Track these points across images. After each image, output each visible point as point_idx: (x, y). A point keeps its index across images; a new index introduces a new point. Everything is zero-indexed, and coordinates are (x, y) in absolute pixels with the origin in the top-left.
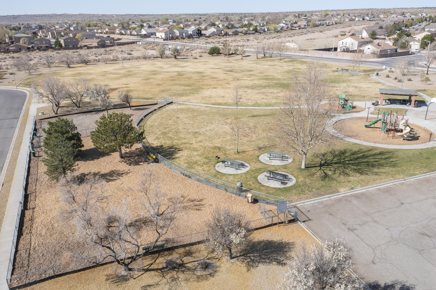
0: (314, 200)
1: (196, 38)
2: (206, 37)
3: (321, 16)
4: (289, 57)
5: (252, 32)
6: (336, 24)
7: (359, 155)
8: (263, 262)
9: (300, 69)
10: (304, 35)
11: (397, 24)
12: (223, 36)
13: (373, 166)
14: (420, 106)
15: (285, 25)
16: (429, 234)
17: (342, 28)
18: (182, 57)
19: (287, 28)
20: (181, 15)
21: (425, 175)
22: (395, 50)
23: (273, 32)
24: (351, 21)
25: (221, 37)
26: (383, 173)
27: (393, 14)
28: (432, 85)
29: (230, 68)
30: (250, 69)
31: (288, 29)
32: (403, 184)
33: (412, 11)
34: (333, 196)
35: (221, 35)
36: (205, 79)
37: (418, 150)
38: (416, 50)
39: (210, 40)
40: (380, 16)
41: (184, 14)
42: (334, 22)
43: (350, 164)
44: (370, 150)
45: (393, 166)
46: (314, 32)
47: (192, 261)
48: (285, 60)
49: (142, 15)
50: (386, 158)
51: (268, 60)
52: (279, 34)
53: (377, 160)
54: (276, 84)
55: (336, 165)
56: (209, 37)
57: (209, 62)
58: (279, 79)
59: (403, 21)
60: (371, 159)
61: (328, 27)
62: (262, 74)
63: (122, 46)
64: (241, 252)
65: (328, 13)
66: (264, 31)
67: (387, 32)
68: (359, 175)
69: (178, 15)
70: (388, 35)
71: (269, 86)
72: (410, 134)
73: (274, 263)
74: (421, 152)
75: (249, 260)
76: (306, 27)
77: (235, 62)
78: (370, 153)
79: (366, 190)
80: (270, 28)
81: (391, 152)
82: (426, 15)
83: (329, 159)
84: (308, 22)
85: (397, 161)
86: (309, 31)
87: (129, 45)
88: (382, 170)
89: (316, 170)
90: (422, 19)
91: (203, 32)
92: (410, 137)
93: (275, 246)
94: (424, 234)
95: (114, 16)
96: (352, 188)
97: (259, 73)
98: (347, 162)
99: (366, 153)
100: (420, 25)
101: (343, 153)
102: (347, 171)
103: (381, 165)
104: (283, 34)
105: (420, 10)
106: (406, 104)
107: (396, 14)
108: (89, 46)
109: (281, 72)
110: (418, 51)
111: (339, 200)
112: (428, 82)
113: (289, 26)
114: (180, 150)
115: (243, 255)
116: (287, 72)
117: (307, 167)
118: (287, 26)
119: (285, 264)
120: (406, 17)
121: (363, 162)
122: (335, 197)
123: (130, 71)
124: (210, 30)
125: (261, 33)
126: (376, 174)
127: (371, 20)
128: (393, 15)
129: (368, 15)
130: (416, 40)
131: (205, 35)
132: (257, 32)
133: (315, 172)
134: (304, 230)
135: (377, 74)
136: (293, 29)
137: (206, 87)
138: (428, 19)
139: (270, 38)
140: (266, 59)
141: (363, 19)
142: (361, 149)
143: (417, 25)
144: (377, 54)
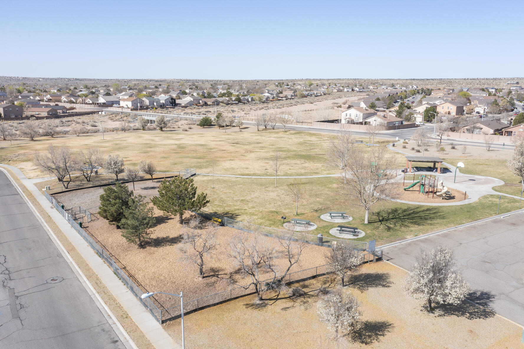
0: (388, 245)
1: (171, 108)
2: (183, 107)
3: (306, 85)
4: (293, 129)
5: (235, 102)
6: (325, 94)
7: (410, 212)
8: (370, 287)
9: (311, 141)
10: (294, 106)
11: (392, 96)
12: (202, 106)
13: (426, 219)
14: (446, 173)
15: (270, 95)
16: (489, 261)
17: (332, 99)
18: (168, 129)
19: (273, 98)
20: (131, 80)
21: (471, 224)
22: (401, 123)
23: (257, 102)
24: (339, 91)
25: (200, 107)
26: (437, 223)
27: (382, 85)
28: (448, 155)
29: (233, 140)
30: (257, 141)
31: (275, 99)
32: (455, 231)
33: (401, 82)
34: (403, 242)
35: (199, 105)
36: (215, 152)
37: (458, 206)
38: (420, 122)
39: (188, 110)
40: (369, 87)
41: (134, 80)
42: (322, 93)
43: (406, 218)
44: (418, 208)
45: (442, 218)
46: (304, 103)
47: (311, 291)
48: (290, 132)
49: (78, 80)
50: (434, 213)
51: (272, 132)
52: (265, 105)
53: (427, 215)
54: (295, 155)
55: (394, 220)
56: (185, 107)
57: (204, 134)
58: (295, 151)
59: (397, 93)
60: (422, 214)
61: (317, 98)
62: (274, 146)
63: (81, 117)
64: (349, 282)
65: (312, 83)
66: (248, 102)
67: (385, 104)
68: (417, 226)
69: (127, 81)
70: (386, 107)
71: (289, 158)
72: (447, 194)
73: (380, 286)
74: (462, 208)
75: (359, 286)
76: (293, 97)
77: (235, 134)
78: (419, 210)
79: (428, 236)
80: (254, 97)
81: (436, 208)
82: (417, 87)
83: (384, 216)
84: (294, 92)
85: (444, 215)
86: (298, 102)
87: (89, 116)
88: (436, 222)
89: (377, 224)
90: (415, 91)
91: (178, 101)
92: (447, 197)
93: (374, 276)
94: (485, 262)
95: (41, 80)
96: (416, 236)
97: (270, 145)
98: (402, 217)
99: (416, 210)
100: (414, 98)
101: (395, 211)
102: (406, 224)
103: (433, 218)
104: (270, 105)
105: (408, 81)
106: (432, 171)
107: (385, 85)
108: (37, 116)
109: (293, 144)
110: (422, 124)
111: (409, 244)
112: (445, 152)
113: (275, 96)
114: (237, 215)
115: (352, 284)
116: (299, 144)
117: (369, 223)
118: (272, 96)
119: (389, 286)
120: (397, 88)
121: (416, 217)
122: (404, 242)
123: (117, 144)
124: (185, 99)
125: (244, 103)
126: (431, 224)
127: (361, 92)
128: (383, 87)
129: (356, 86)
130: (417, 113)
131: (180, 104)
132: (241, 102)
133: (378, 226)
134: (391, 265)
135: (394, 145)
136: (280, 100)
137: (222, 159)
138: (420, 92)
139: (257, 109)
140: (268, 131)
141: (353, 90)
142: (410, 207)
143: (411, 98)
144: (385, 126)
